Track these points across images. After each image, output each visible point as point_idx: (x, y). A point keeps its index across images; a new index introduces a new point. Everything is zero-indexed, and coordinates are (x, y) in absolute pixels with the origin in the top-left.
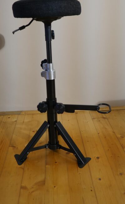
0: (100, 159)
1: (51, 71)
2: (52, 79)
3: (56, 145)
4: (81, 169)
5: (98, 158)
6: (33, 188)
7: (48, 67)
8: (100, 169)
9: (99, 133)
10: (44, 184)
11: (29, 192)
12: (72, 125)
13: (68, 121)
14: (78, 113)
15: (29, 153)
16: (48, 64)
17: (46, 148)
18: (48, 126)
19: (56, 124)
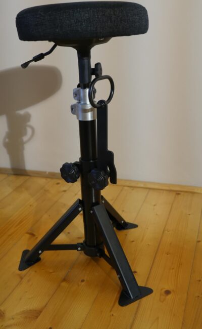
0: (170, 296)
2: (90, 118)
4: (120, 307)
5: (168, 292)
6: (13, 319)
8: (158, 318)
9: (199, 241)
10: (37, 317)
11: (2, 326)
12: (157, 214)
13: (155, 205)
14: (182, 193)
15: (42, 252)
17: (78, 250)
18: (80, 209)
19: (95, 208)
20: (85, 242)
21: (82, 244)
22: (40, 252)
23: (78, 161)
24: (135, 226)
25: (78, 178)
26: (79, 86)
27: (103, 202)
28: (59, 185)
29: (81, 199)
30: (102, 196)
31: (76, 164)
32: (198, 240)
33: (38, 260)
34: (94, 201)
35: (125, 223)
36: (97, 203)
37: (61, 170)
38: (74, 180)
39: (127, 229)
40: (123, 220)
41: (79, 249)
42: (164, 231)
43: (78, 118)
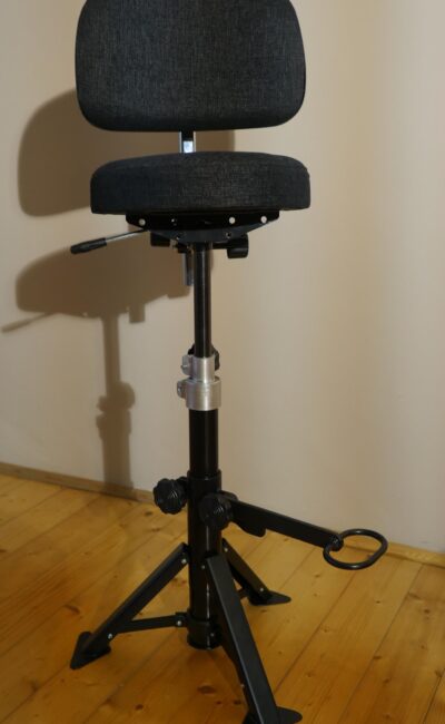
1: (201, 382)
2: (206, 407)
3: (208, 624)
7: (195, 367)
9: (378, 658)
12: (315, 595)
15: (114, 636)
16: (195, 359)
17: (177, 626)
18: (184, 561)
19: (209, 560)
20: (191, 610)
21: (184, 614)
22: (110, 635)
23: (185, 475)
24: (286, 599)
25: (184, 505)
26: (191, 352)
27: (226, 550)
28: (150, 517)
29: (187, 542)
30: (224, 540)
31: (181, 481)
32: (378, 654)
33: (106, 650)
34: (208, 548)
35: (266, 590)
36: (214, 552)
37: (155, 490)
38: (175, 510)
39: (270, 603)
40: (262, 585)
41: (179, 623)
42: (318, 629)
43: (187, 405)
